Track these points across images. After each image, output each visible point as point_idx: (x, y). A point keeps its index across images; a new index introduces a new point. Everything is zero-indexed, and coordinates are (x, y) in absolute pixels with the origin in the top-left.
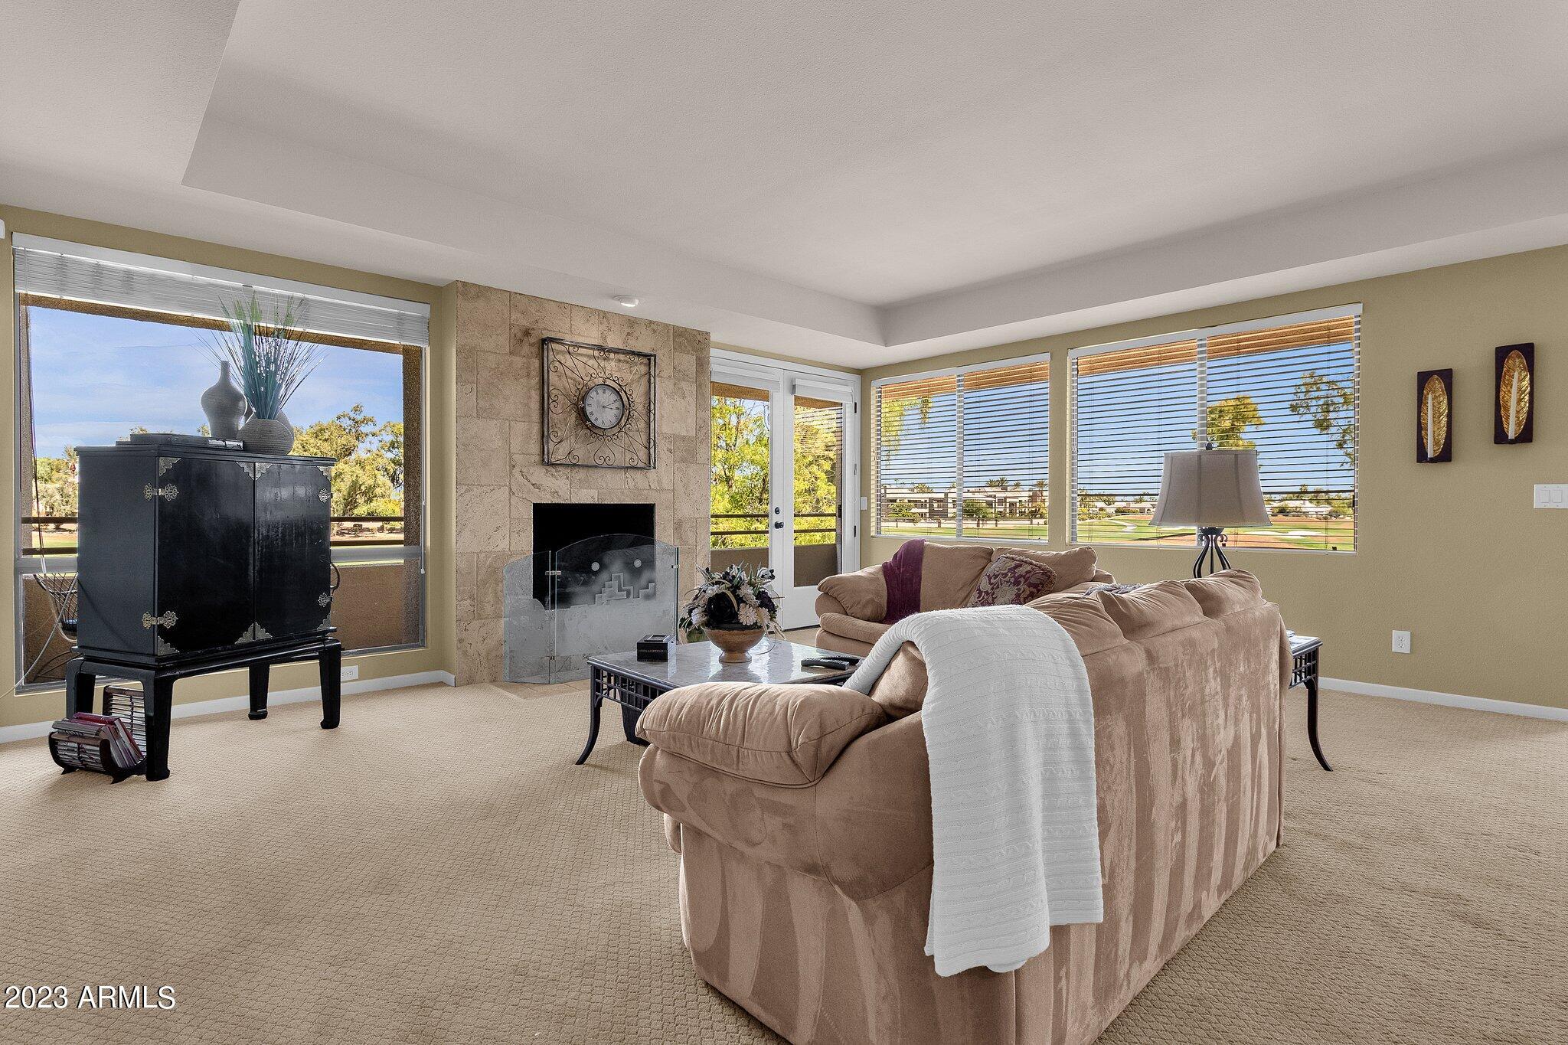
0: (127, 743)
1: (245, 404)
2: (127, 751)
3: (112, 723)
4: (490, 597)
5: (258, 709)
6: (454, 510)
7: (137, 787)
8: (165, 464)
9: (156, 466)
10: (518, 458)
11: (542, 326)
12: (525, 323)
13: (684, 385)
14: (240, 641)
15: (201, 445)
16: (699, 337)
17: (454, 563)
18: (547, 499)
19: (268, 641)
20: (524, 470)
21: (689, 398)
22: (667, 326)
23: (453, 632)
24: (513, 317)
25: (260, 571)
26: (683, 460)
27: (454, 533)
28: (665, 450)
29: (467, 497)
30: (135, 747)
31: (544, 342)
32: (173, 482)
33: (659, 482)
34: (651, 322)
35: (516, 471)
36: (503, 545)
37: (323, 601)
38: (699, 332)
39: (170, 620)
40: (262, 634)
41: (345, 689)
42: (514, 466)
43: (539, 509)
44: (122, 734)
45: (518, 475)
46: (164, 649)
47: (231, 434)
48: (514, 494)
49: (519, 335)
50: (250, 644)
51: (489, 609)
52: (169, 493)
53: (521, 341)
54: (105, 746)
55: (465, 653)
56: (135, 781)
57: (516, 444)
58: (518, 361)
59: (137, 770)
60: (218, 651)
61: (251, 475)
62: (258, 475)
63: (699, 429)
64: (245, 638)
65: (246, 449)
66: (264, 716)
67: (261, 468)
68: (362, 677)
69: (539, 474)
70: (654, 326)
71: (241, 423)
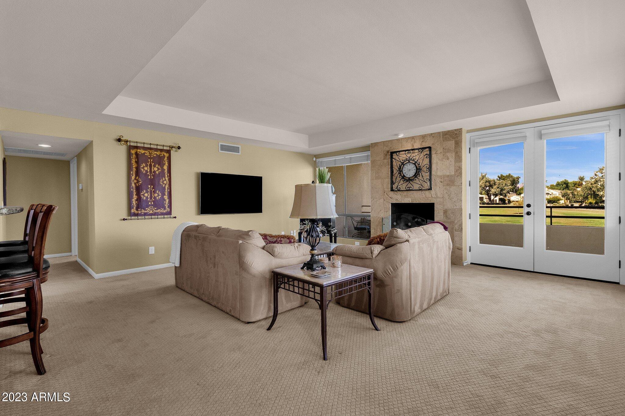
4: (379, 230)
10: (386, 190)
11: (392, 149)
12: (388, 149)
13: (449, 155)
16: (456, 132)
18: (395, 202)
20: (388, 193)
21: (450, 159)
22: (439, 133)
24: (384, 148)
26: (448, 185)
27: (371, 211)
28: (439, 181)
29: (373, 201)
31: (392, 153)
33: (436, 194)
34: (432, 134)
35: (385, 193)
36: (382, 215)
38: (456, 130)
43: (393, 205)
45: (386, 195)
48: (385, 200)
49: (385, 153)
53: (386, 155)
57: (385, 186)
58: (386, 161)
63: (456, 171)
69: (392, 194)
70: (433, 135)
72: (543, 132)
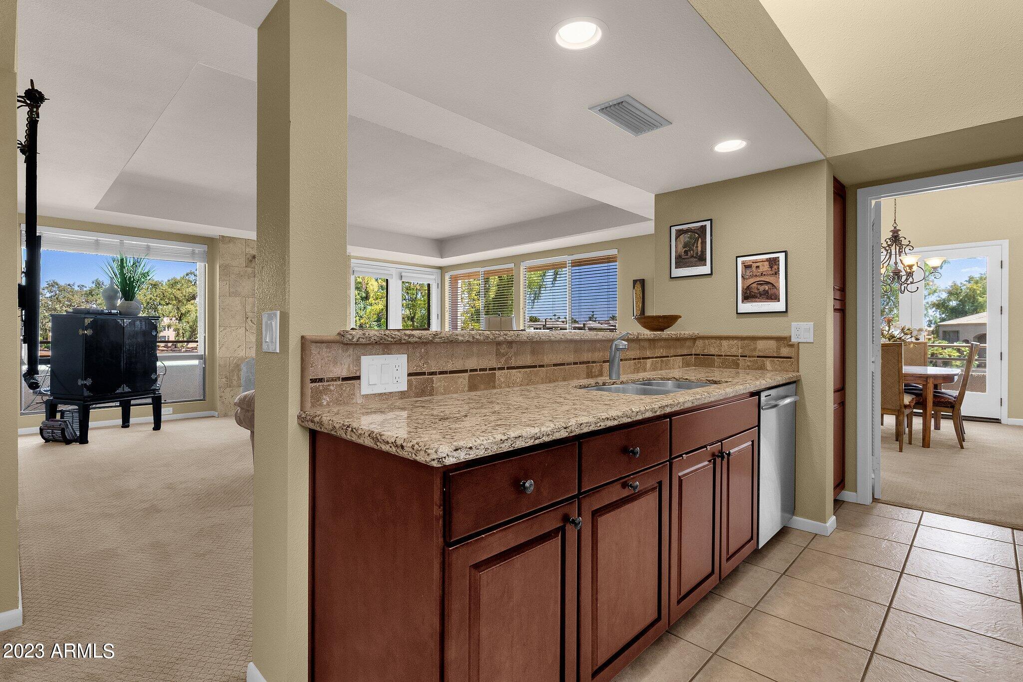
0: (71, 430)
1: (120, 294)
2: (71, 434)
3: (65, 422)
4: (235, 378)
5: (126, 423)
6: (218, 340)
7: (76, 448)
8: (87, 321)
9: (84, 322)
10: (250, 314)
12: (253, 252)
14: (117, 391)
15: (101, 313)
17: (218, 362)
19: (129, 392)
20: (252, 320)
23: (218, 393)
24: (247, 250)
25: (126, 364)
27: (218, 349)
29: (224, 332)
30: (75, 433)
32: (91, 328)
35: (249, 320)
36: (242, 354)
37: (153, 377)
39: (89, 382)
40: (127, 389)
41: (163, 418)
42: (247, 318)
44: (69, 426)
45: (249, 322)
46: (86, 393)
47: (114, 308)
48: (247, 330)
49: (250, 258)
50: (122, 393)
51: (235, 383)
52: (88, 332)
53: (251, 261)
54: (63, 430)
55: (223, 403)
56: (75, 446)
57: (249, 308)
58: (250, 270)
59: (76, 441)
60: (108, 395)
61: (122, 325)
62: (125, 325)
64: (119, 391)
65: (120, 313)
66: (128, 426)
67: (126, 321)
68: (174, 413)
71: (119, 302)
72: (403, 274)
